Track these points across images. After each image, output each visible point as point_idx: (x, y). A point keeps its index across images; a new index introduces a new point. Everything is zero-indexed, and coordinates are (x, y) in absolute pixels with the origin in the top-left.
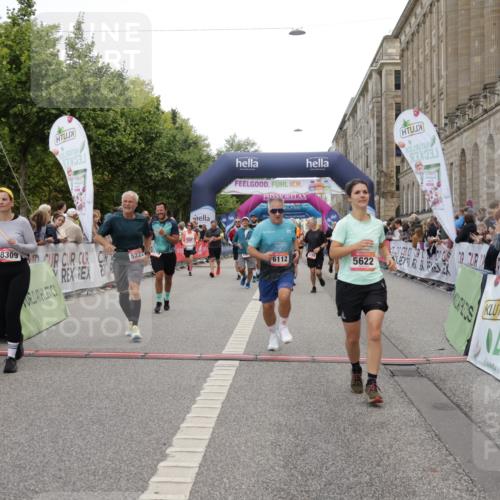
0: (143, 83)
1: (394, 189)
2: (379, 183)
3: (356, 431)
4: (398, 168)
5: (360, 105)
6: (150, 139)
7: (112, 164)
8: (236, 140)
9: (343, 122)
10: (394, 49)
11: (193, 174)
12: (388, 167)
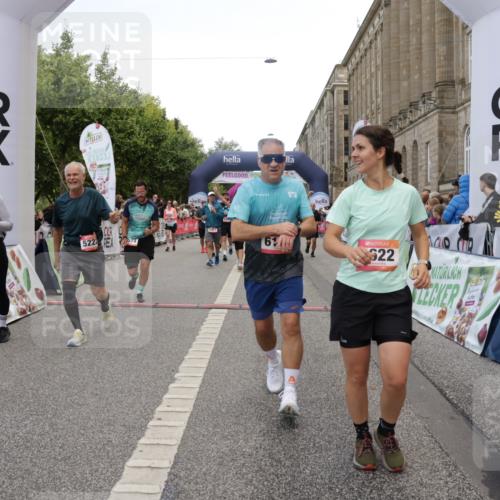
0: (153, 98)
1: (343, 180)
2: (332, 175)
3: (316, 361)
4: (346, 164)
5: (317, 116)
6: (158, 140)
7: (128, 159)
8: (224, 141)
9: (305, 129)
10: (343, 75)
11: (190, 167)
12: (338, 163)
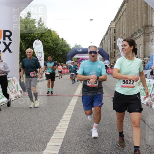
0: (55, 32)
1: (114, 56)
2: (110, 55)
3: (106, 112)
4: (115, 52)
5: (106, 37)
6: (57, 45)
7: (48, 51)
8: (77, 45)
9: (102, 41)
10: (114, 24)
11: (67, 53)
12: (112, 51)
